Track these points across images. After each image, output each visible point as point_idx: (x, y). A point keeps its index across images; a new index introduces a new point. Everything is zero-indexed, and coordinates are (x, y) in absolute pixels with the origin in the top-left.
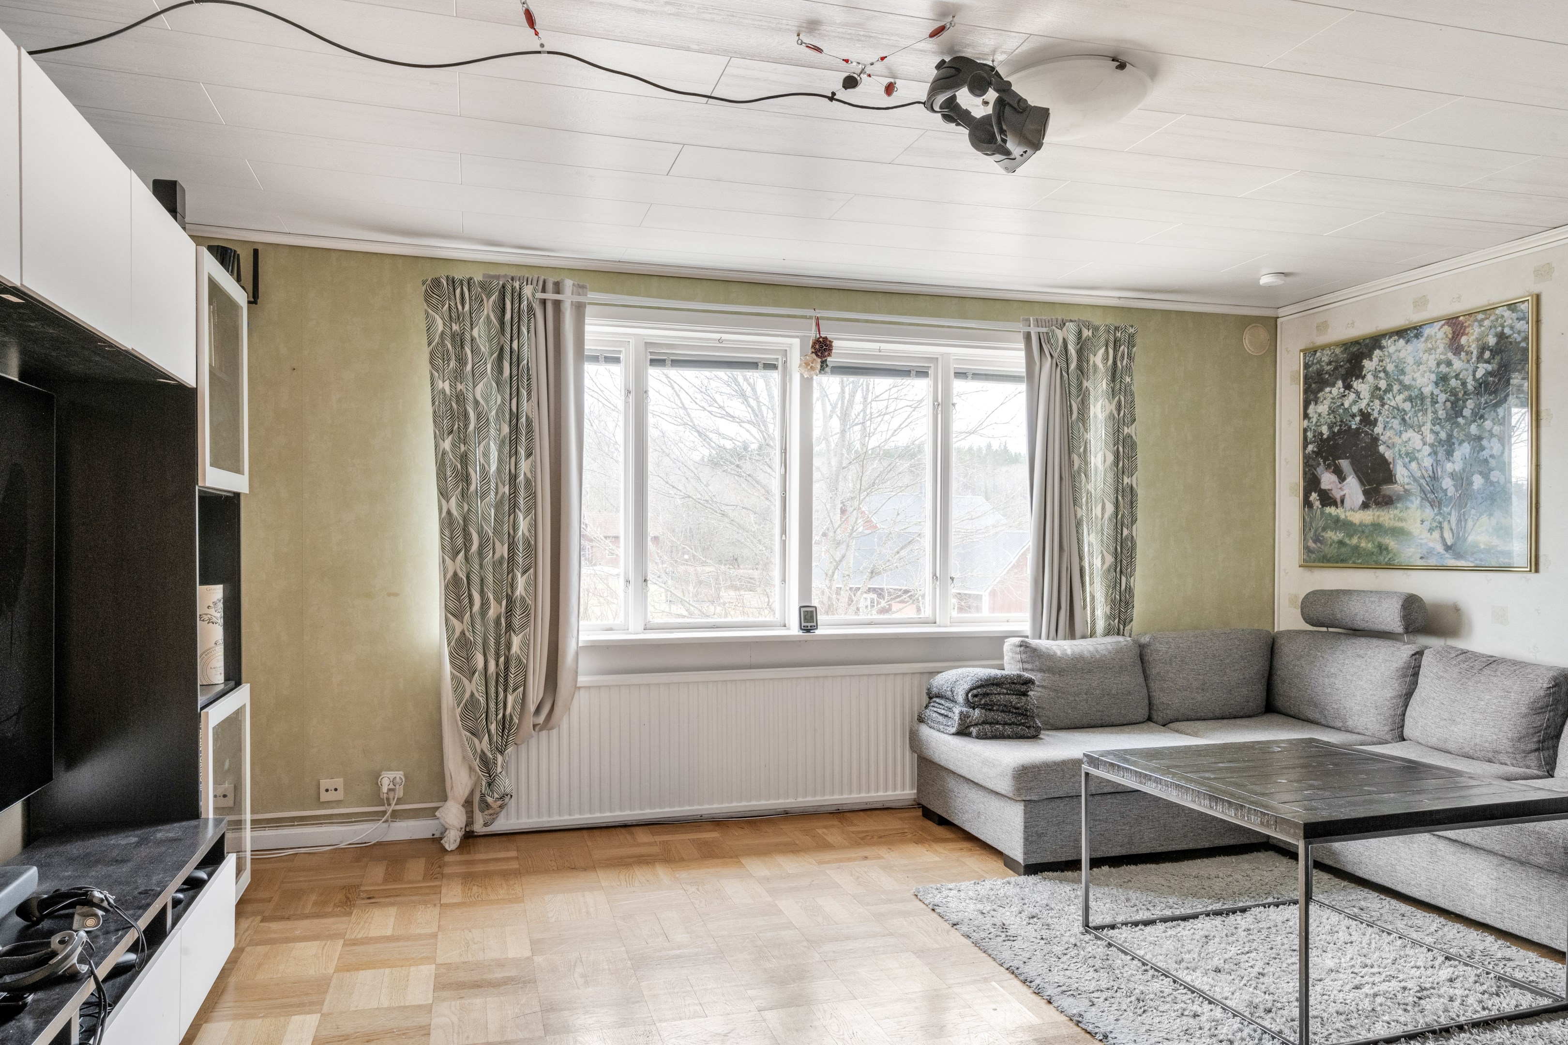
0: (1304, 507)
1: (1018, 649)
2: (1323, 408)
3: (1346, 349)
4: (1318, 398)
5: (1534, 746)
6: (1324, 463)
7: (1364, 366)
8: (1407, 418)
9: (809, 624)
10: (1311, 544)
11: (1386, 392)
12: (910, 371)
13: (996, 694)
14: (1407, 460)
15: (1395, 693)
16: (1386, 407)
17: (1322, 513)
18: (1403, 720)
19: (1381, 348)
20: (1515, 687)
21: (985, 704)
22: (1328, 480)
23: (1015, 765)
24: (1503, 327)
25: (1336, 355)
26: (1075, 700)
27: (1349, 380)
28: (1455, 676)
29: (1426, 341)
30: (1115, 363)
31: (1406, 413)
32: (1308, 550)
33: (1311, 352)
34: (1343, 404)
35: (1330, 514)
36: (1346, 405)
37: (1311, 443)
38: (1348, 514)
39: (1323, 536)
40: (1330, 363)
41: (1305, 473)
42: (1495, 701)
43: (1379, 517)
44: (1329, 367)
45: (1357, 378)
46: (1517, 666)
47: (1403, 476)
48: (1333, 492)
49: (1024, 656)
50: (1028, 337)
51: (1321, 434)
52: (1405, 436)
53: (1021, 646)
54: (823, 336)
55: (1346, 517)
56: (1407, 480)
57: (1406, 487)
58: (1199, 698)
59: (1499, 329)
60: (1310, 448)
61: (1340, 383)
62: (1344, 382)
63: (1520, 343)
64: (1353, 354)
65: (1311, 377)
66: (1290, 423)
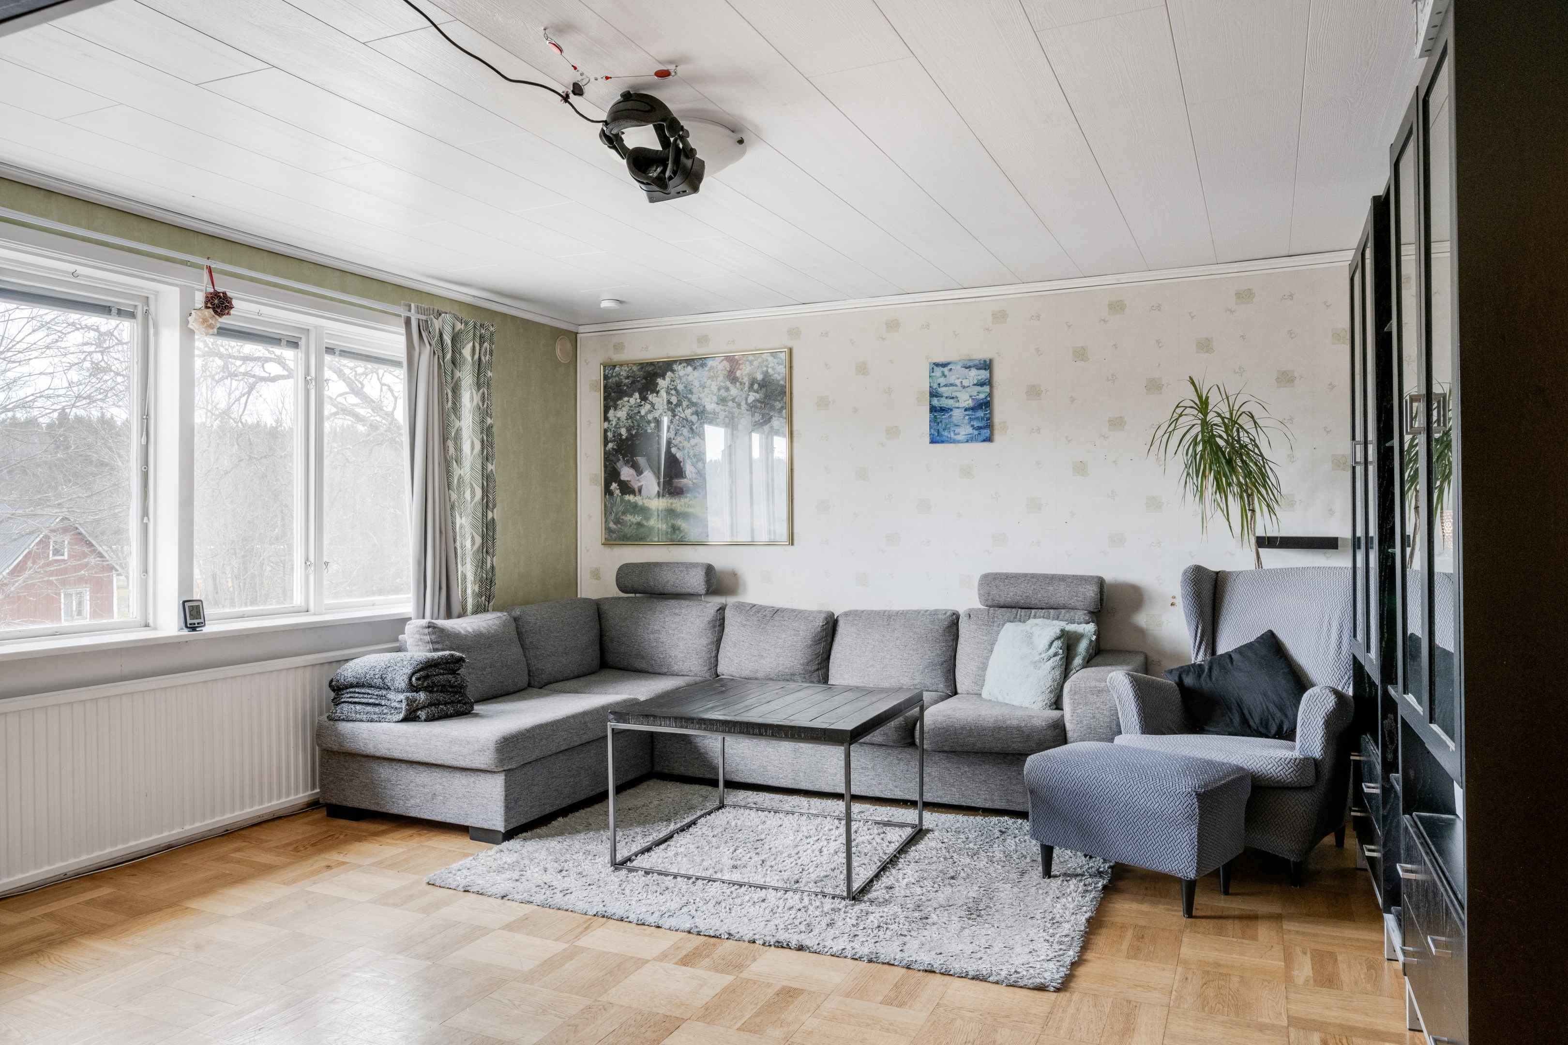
0: (605, 494)
1: (426, 631)
2: (622, 414)
3: (642, 368)
4: (618, 405)
5: (816, 667)
6: (623, 458)
7: (657, 384)
8: (694, 427)
9: (196, 621)
10: (612, 525)
11: (676, 405)
12: (280, 340)
13: (435, 676)
14: (694, 460)
15: (709, 641)
16: (677, 417)
17: (622, 500)
18: (717, 661)
19: (673, 371)
20: (802, 627)
21: (428, 686)
22: (626, 473)
23: (497, 738)
24: (767, 367)
25: (633, 371)
26: (483, 674)
27: (645, 393)
28: (755, 623)
29: (709, 370)
30: (480, 358)
31: (693, 424)
32: (608, 530)
33: (610, 366)
34: (639, 412)
35: (629, 501)
36: (643, 413)
37: (610, 442)
38: (645, 501)
39: (623, 519)
40: (628, 377)
41: (605, 466)
42: (790, 638)
43: (672, 504)
44: (627, 381)
45: (652, 393)
46: (796, 614)
47: (691, 472)
48: (631, 483)
49: (433, 637)
50: (408, 322)
51: (621, 435)
52: (693, 442)
53: (429, 627)
54: (219, 289)
55: (644, 503)
56: (694, 476)
57: (694, 481)
58: (564, 660)
59: (765, 369)
60: (610, 445)
61: (637, 395)
62: (640, 395)
63: (779, 381)
64: (648, 373)
65: (611, 387)
66: (589, 423)
